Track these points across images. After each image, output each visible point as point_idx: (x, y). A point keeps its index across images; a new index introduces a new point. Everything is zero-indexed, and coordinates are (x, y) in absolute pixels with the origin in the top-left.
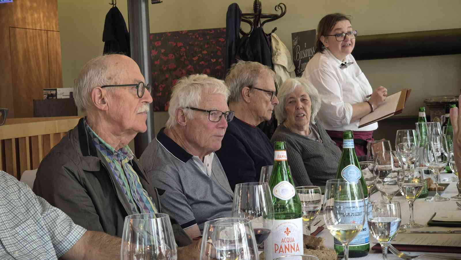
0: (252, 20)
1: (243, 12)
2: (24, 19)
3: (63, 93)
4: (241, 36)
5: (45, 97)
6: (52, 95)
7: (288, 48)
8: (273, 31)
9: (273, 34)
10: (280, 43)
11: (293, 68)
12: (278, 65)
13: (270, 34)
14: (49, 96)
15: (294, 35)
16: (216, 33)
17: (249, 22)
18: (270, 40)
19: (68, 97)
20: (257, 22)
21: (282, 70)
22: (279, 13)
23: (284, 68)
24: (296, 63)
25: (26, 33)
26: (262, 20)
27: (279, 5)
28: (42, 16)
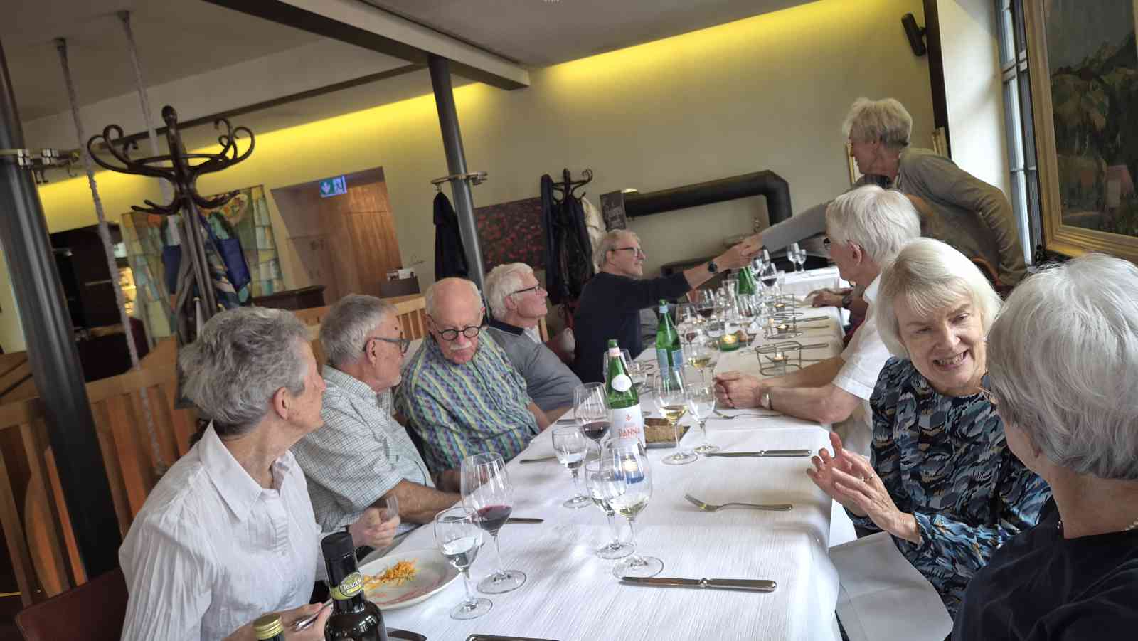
0: (563, 187)
1: (555, 181)
2: (358, 204)
3: (404, 274)
4: (555, 203)
5: (389, 279)
6: (394, 277)
7: (597, 208)
8: (583, 195)
9: (584, 199)
10: (590, 205)
11: (604, 227)
12: (591, 226)
13: (580, 199)
14: (392, 278)
15: (602, 197)
16: (532, 202)
17: (561, 190)
18: (581, 203)
19: (409, 277)
20: (567, 189)
21: (594, 230)
22: (586, 178)
23: (596, 228)
24: (606, 222)
25: (362, 217)
26: (572, 186)
27: (586, 171)
28: (373, 199)
